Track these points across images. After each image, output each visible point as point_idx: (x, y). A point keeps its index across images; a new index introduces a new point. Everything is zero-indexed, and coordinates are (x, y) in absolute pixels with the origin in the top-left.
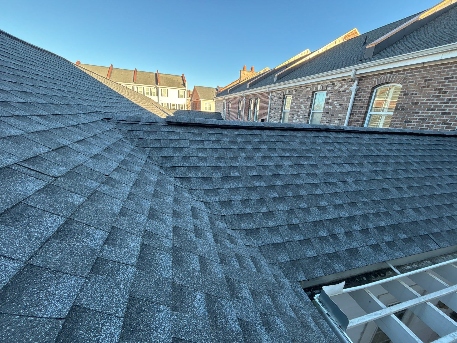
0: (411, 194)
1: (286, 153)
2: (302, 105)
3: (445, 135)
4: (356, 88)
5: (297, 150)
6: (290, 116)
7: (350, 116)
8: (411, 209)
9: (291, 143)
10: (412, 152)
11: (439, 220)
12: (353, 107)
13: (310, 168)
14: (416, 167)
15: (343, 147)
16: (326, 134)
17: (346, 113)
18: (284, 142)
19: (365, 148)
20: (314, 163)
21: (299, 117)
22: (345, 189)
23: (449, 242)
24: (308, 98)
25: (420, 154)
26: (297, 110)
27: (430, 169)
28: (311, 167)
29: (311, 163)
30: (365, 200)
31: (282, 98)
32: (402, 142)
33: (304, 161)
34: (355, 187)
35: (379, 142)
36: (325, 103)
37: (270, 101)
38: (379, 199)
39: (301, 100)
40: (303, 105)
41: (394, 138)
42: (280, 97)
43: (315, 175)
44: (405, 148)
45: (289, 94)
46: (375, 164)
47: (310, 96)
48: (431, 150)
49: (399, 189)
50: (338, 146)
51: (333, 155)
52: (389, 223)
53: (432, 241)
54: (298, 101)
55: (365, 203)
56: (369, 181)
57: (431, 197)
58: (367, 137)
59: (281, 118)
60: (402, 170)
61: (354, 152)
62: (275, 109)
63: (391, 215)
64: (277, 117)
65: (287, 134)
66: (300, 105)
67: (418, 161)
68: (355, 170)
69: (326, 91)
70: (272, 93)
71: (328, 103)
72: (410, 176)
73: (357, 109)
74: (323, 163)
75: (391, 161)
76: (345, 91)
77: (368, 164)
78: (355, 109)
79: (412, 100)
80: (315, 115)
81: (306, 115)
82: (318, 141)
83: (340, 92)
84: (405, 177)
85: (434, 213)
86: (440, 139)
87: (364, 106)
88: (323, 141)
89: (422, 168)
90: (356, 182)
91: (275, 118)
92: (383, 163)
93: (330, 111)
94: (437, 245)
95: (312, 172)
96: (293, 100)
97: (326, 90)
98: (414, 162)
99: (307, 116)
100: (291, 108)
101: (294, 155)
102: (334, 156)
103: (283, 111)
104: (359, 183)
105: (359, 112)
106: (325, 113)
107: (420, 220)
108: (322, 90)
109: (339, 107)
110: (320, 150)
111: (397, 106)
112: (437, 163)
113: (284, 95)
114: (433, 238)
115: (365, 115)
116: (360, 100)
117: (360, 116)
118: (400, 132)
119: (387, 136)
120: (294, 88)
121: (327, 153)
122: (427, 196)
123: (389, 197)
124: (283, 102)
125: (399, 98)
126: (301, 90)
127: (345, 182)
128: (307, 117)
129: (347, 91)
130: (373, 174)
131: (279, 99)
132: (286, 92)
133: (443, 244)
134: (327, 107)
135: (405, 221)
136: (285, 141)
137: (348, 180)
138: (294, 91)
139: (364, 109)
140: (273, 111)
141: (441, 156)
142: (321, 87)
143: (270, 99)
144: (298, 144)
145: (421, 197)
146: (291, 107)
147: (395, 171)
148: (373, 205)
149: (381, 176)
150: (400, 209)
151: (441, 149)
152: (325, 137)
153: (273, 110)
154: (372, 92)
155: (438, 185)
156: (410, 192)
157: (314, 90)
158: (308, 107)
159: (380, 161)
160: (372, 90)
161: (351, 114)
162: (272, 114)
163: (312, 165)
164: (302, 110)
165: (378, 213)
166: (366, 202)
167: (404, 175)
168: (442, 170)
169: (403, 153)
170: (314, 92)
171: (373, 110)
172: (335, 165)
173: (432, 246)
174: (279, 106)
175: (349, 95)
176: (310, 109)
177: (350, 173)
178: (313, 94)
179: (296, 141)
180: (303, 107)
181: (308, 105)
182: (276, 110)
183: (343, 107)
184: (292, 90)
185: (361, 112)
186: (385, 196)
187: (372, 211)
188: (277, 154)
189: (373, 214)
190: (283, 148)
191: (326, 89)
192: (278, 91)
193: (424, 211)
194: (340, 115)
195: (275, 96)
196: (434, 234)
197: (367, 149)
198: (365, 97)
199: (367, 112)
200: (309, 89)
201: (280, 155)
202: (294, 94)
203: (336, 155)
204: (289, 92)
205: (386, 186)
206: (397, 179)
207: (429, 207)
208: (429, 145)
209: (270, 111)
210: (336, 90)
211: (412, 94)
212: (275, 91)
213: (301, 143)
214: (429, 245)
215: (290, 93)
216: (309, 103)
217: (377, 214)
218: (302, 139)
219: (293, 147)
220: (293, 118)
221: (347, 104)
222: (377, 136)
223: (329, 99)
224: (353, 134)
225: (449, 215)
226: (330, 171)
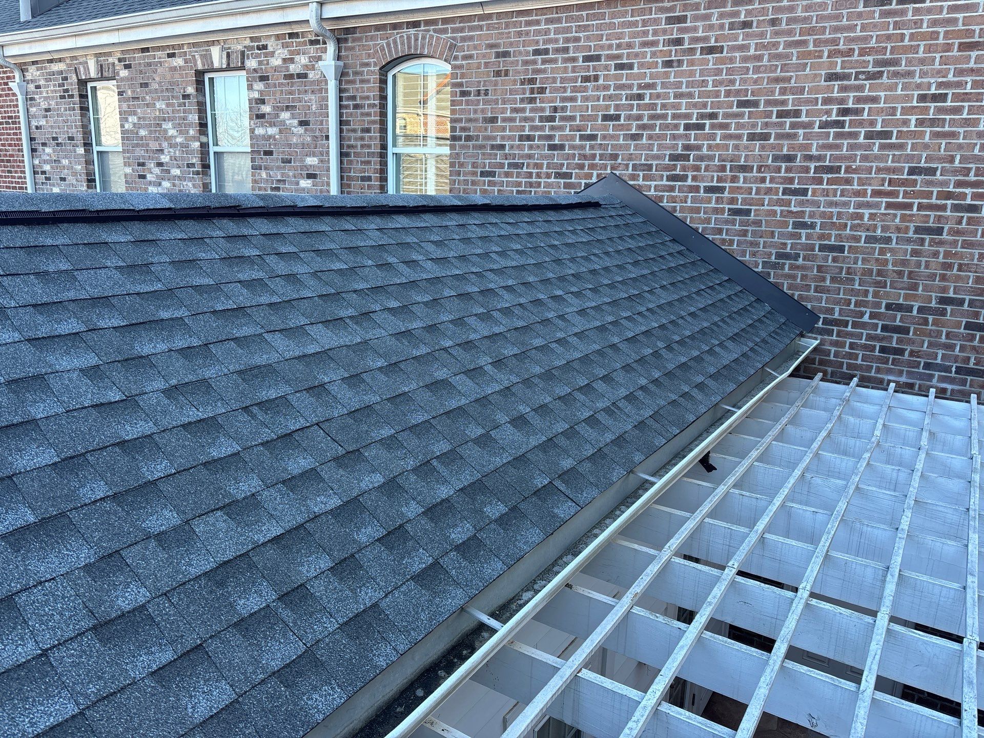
0: (506, 379)
1: (59, 322)
2: (168, 125)
3: (561, 205)
4: (336, 67)
5: (114, 301)
6: (128, 170)
7: (341, 162)
8: (509, 423)
9: (79, 276)
10: (495, 262)
11: (570, 433)
12: (341, 131)
13: (179, 363)
14: (507, 300)
15: (300, 269)
16: (231, 227)
17: (328, 153)
18: (46, 273)
19: (370, 262)
20: (195, 342)
21: (168, 171)
22: (322, 413)
23: (597, 486)
24: (186, 97)
25: (514, 264)
26: (154, 145)
27: (537, 302)
28: (182, 360)
29: (180, 344)
30: (386, 432)
31: (76, 93)
32: (470, 235)
33: (151, 340)
34: (350, 399)
35: (409, 241)
36: (251, 119)
37: (20, 103)
38: (427, 417)
39: (160, 105)
40: (170, 125)
41: (448, 224)
42: (66, 91)
43: (204, 385)
44: (479, 251)
45: (102, 78)
46: (404, 310)
47: (191, 90)
48: (535, 249)
49: (474, 373)
50: (282, 268)
51: (265, 299)
52: (458, 482)
53: (562, 498)
54: (148, 105)
55: (390, 443)
56: (392, 368)
57: (548, 376)
58: (373, 226)
59: (91, 181)
60: (476, 315)
61: (338, 280)
62: (55, 139)
63: (462, 458)
64: (75, 174)
65: (60, 241)
66: (160, 125)
67: (510, 282)
68: (347, 340)
69: (244, 73)
70: (23, 70)
71: (261, 116)
72: (497, 330)
73: (356, 139)
74: (231, 336)
75: (447, 292)
76: (305, 76)
77: (386, 315)
78: (349, 139)
79: (483, 111)
80: (228, 162)
81: (193, 165)
82: (202, 255)
83: (291, 76)
84: (486, 334)
85: (559, 420)
86: (552, 216)
87: (372, 127)
88: (224, 255)
89: (522, 300)
90: (354, 380)
91: (63, 179)
92: (426, 304)
93: (275, 145)
94: (574, 504)
95: (191, 378)
96: (125, 106)
97: (242, 68)
98: (503, 287)
99: (198, 168)
100: (126, 136)
101: (102, 324)
102: (271, 305)
103: (96, 149)
104: (364, 381)
105: (362, 146)
106: (258, 152)
107: (530, 447)
108: (229, 69)
109: (301, 130)
110: (217, 287)
111: (453, 129)
112: (551, 283)
113: (82, 83)
114: (562, 487)
115: (383, 156)
116: (356, 107)
117: (369, 163)
118: (460, 204)
119: (429, 220)
120: (119, 55)
121: (243, 297)
122: (539, 376)
123: (453, 404)
124: (84, 109)
125: (453, 103)
126: (149, 64)
127: (318, 390)
128: (198, 173)
129: (311, 75)
130: (403, 343)
131: (62, 97)
132: (87, 69)
133: (583, 497)
134: (260, 131)
135: (498, 461)
136: (51, 268)
137: (326, 380)
138: (119, 66)
139: (376, 138)
140: (48, 150)
141: (558, 261)
142: (221, 57)
143: (20, 97)
144: (117, 275)
145: (527, 382)
146: (123, 132)
147: (459, 322)
148: (412, 442)
149: (425, 344)
150: (483, 431)
151: (556, 243)
152: (229, 238)
153: (44, 144)
154: (384, 82)
155: (559, 341)
156: (499, 376)
157: (200, 67)
158: (192, 132)
159: (419, 299)
160: (381, 74)
161: (343, 155)
162: (45, 162)
163: (186, 352)
164: (171, 146)
165: (428, 461)
166: (392, 436)
167: (484, 330)
168: (564, 300)
169: (474, 265)
170: (200, 74)
171: (400, 140)
172: (278, 335)
173: (563, 510)
174: (70, 127)
175: (320, 90)
176: (204, 139)
177: (330, 353)
178: (200, 83)
179: (109, 264)
180: (172, 132)
181: (190, 125)
182: (58, 145)
183: (313, 131)
184: (111, 60)
185: (369, 146)
186: (442, 405)
187: (411, 463)
188: (16, 329)
189: (415, 470)
190: (45, 299)
191: (243, 63)
192: (51, 61)
193: (536, 420)
194: (311, 161)
195: (42, 83)
196: (565, 475)
197: (377, 266)
198: (368, 98)
199: (384, 147)
200: (178, 62)
201: (31, 334)
202: (122, 79)
203: (276, 299)
204: (101, 68)
205: (441, 374)
206: (468, 345)
207: (545, 405)
208: (531, 235)
209: (33, 150)
210: (276, 69)
211: (478, 93)
212: (34, 63)
213: (131, 269)
214: (556, 511)
215: (105, 74)
216: (194, 118)
217: (424, 469)
218: (135, 255)
219: (96, 293)
220: (143, 177)
221: (322, 124)
222: (402, 221)
223: (263, 102)
224: (328, 219)
225: (588, 415)
226: (261, 359)
